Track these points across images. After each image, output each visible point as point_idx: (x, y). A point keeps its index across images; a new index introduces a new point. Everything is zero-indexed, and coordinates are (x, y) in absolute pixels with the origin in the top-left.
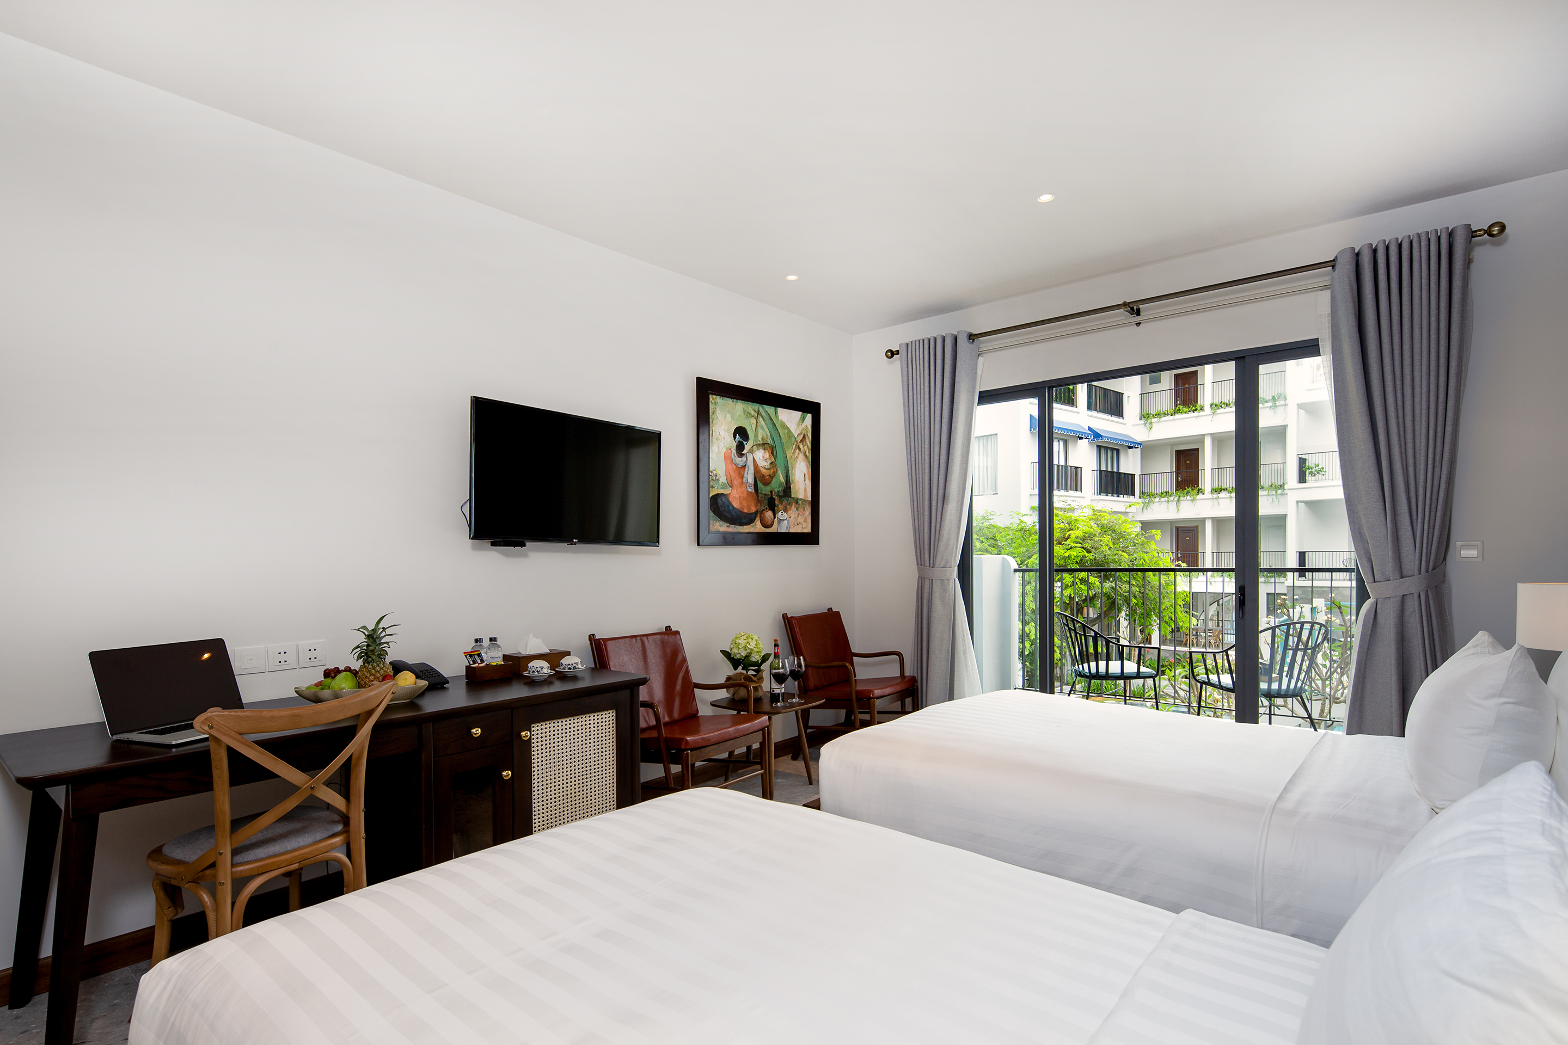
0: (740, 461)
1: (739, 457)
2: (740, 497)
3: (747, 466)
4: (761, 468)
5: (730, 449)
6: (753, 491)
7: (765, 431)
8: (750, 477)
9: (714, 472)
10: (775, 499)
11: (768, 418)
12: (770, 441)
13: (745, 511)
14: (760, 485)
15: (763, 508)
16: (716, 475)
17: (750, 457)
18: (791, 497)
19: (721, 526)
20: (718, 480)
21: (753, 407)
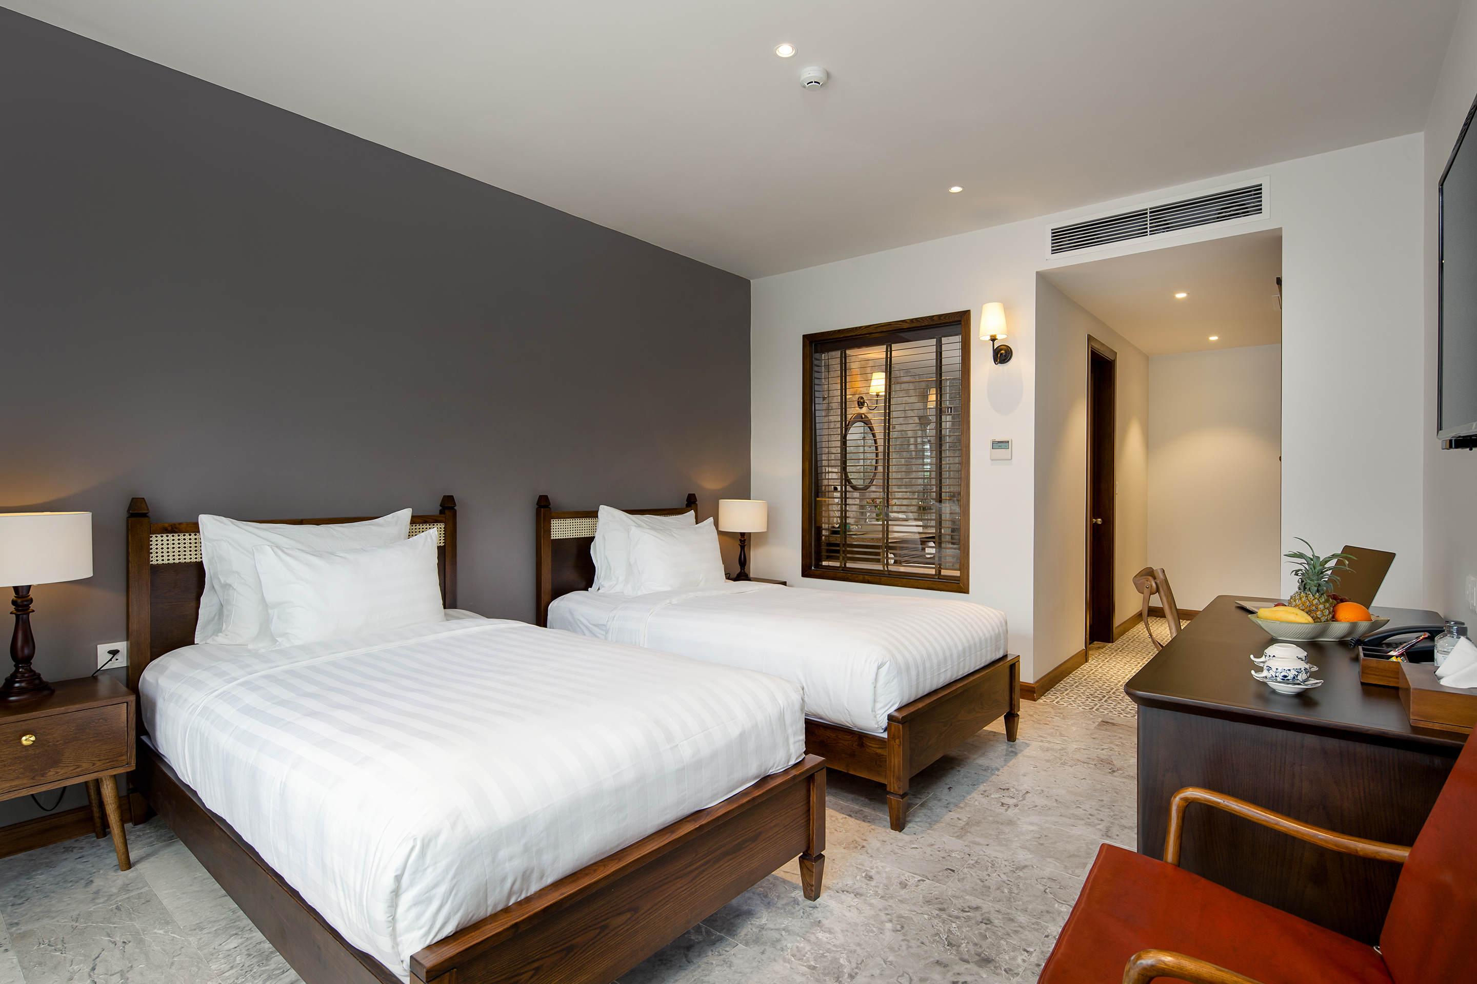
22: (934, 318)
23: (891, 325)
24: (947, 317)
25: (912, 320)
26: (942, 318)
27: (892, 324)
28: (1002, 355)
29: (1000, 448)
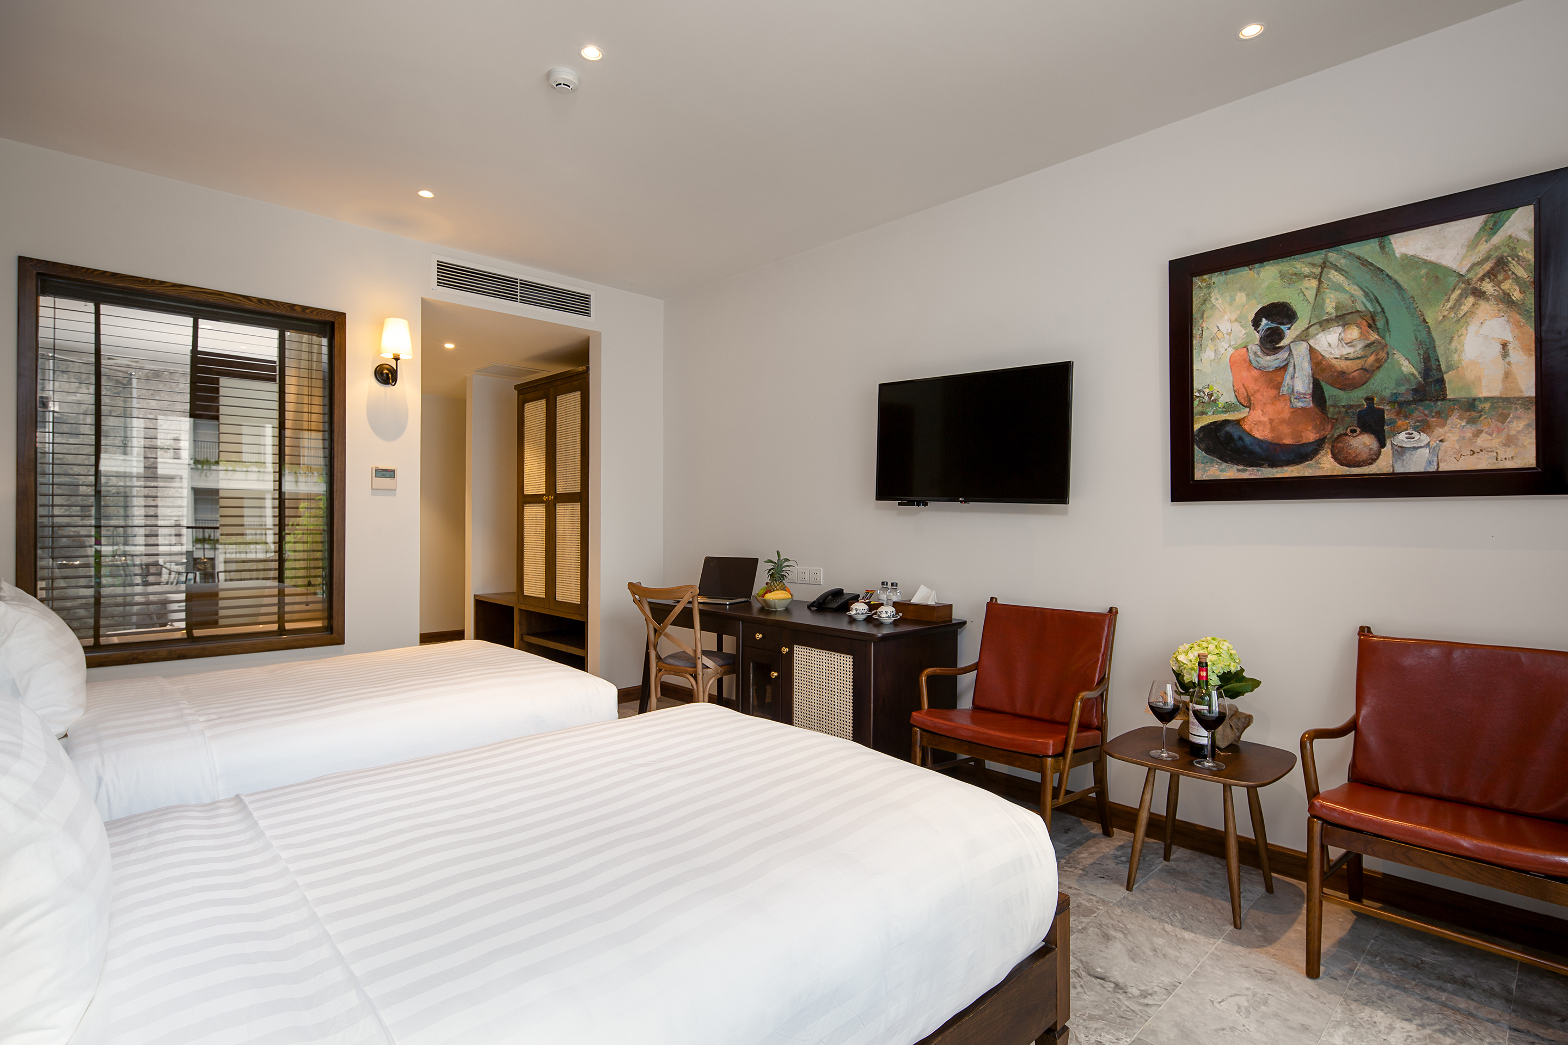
0: (1271, 361)
1: (1268, 355)
2: (1271, 421)
3: (1291, 365)
4: (1334, 361)
5: (1246, 347)
6: (1311, 405)
7: (1346, 292)
8: (1300, 382)
9: (1207, 391)
10: (1382, 411)
11: (1356, 264)
12: (1362, 304)
13: (1288, 441)
14: (1329, 391)
15: (1340, 431)
16: (1211, 395)
17: (1301, 350)
18: (1444, 399)
19: (1222, 471)
20: (1215, 401)
21: (1309, 260)
22: (296, 308)
23: (223, 296)
24: (315, 313)
25: (260, 301)
26: (307, 311)
27: (225, 294)
28: (387, 375)
29: (384, 476)
